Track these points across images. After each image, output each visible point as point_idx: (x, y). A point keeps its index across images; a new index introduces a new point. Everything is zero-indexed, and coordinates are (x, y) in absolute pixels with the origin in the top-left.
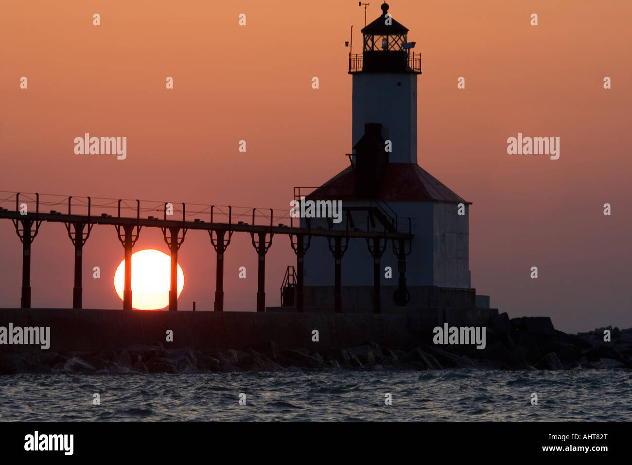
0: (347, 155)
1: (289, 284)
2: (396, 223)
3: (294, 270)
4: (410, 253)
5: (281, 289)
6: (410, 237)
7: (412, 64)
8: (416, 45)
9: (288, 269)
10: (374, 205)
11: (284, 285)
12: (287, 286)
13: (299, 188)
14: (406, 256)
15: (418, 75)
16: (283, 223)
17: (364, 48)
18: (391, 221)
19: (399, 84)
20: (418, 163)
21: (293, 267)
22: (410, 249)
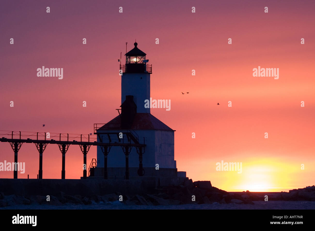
0: (116, 109)
1: (93, 166)
2: (138, 140)
3: (96, 160)
4: (144, 152)
5: (89, 169)
6: (144, 146)
7: (148, 70)
8: (149, 61)
9: (93, 160)
10: (129, 132)
11: (90, 167)
12: (92, 167)
13: (96, 124)
14: (143, 154)
15: (151, 74)
16: (75, 140)
17: (126, 62)
18: (136, 138)
19: (141, 78)
20: (151, 113)
21: (95, 159)
22: (144, 151)
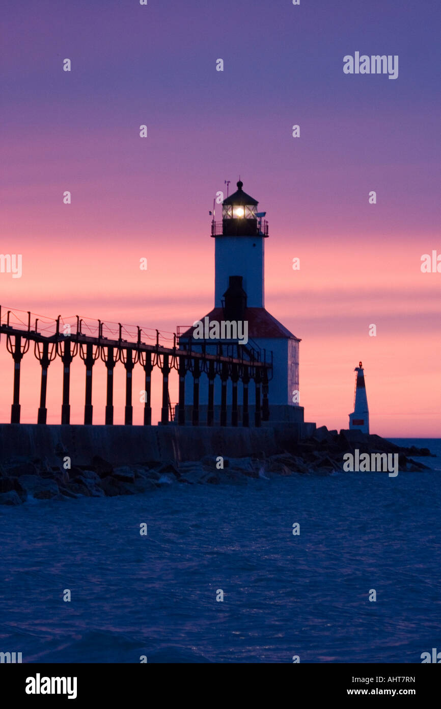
2: (260, 355)
4: (272, 378)
6: (272, 366)
7: (261, 230)
14: (269, 381)
15: (265, 238)
19: (254, 245)
22: (272, 376)
